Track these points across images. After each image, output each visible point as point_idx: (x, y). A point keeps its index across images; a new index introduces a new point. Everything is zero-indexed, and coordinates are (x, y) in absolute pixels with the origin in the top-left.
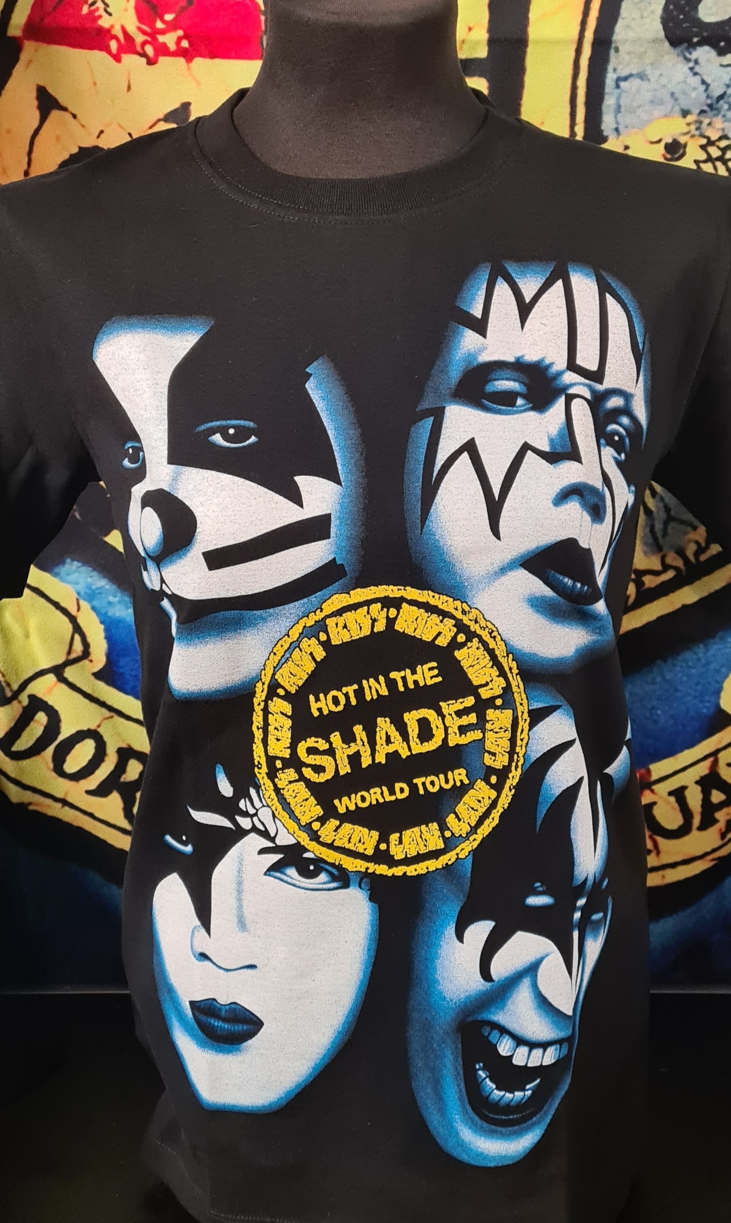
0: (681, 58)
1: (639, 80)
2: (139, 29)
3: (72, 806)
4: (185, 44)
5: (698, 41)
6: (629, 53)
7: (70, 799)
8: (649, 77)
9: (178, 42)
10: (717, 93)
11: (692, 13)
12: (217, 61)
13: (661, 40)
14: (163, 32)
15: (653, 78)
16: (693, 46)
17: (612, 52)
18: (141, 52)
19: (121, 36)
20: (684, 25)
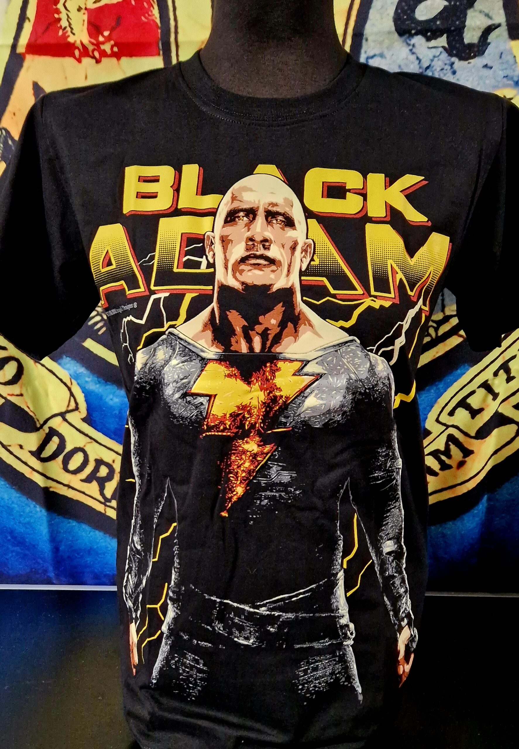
0: (405, 44)
1: (379, 58)
2: (90, 42)
3: (73, 489)
4: (116, 49)
5: (415, 33)
6: (374, 41)
7: (72, 485)
8: (386, 56)
9: (112, 48)
10: (425, 64)
11: (412, 15)
12: (133, 58)
13: (393, 32)
14: (103, 43)
15: (388, 57)
16: (411, 36)
17: (364, 41)
18: (92, 55)
19: (81, 47)
20: (407, 23)
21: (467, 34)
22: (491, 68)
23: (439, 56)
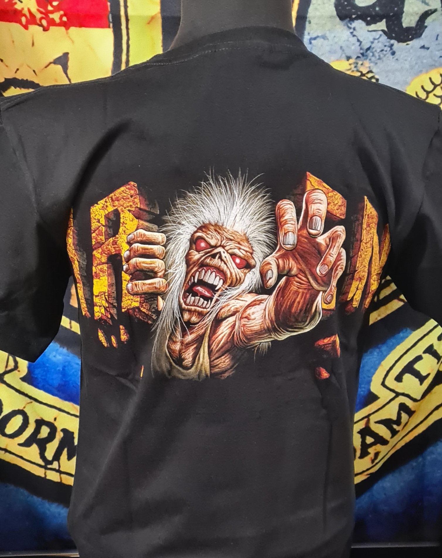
0: (346, 27)
1: (322, 40)
2: (38, 10)
3: (10, 452)
4: (65, 19)
5: (356, 17)
6: (317, 24)
7: (9, 449)
8: (328, 38)
9: (61, 18)
10: (366, 47)
11: (352, 1)
12: (84, 29)
13: (334, 17)
14: (52, 12)
15: (330, 38)
16: (352, 20)
17: (307, 25)
18: (39, 23)
19: (28, 15)
20: (347, 8)
21: (405, 19)
22: (428, 48)
23: (378, 38)
